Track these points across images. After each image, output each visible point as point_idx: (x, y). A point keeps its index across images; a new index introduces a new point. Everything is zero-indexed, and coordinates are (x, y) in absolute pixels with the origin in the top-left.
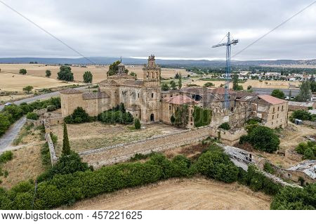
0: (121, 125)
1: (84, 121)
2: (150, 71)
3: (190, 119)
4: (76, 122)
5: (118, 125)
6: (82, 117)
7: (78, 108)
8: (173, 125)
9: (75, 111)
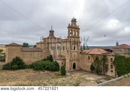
0: (49, 72)
1: (20, 68)
2: (73, 29)
3: (110, 67)
4: (13, 69)
5: (46, 72)
6: (18, 65)
7: (17, 57)
8: (92, 72)
9: (14, 60)
